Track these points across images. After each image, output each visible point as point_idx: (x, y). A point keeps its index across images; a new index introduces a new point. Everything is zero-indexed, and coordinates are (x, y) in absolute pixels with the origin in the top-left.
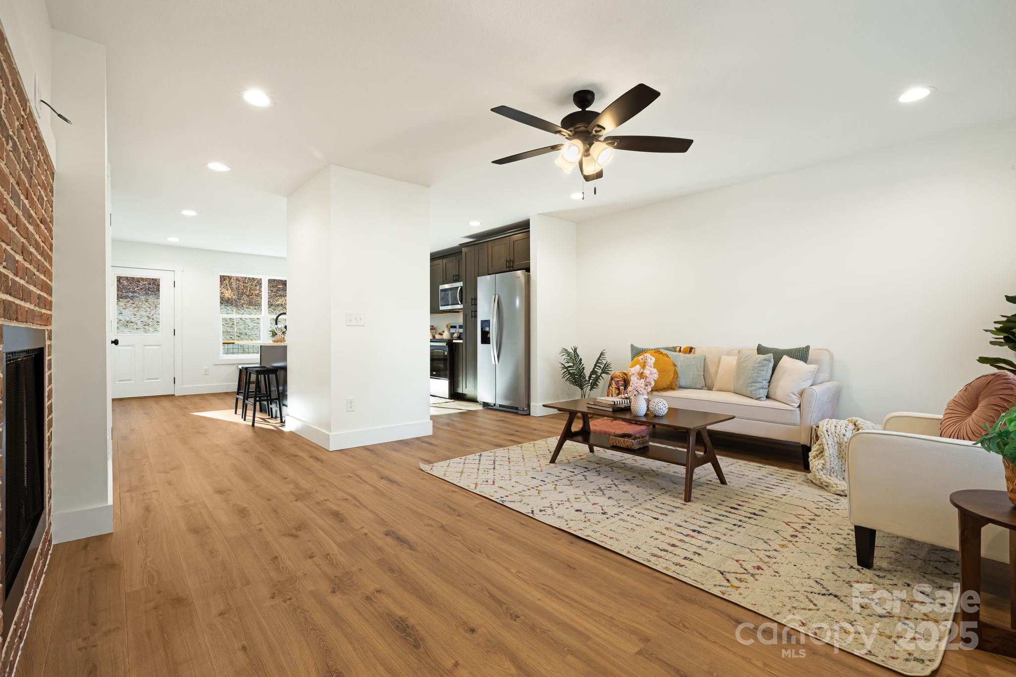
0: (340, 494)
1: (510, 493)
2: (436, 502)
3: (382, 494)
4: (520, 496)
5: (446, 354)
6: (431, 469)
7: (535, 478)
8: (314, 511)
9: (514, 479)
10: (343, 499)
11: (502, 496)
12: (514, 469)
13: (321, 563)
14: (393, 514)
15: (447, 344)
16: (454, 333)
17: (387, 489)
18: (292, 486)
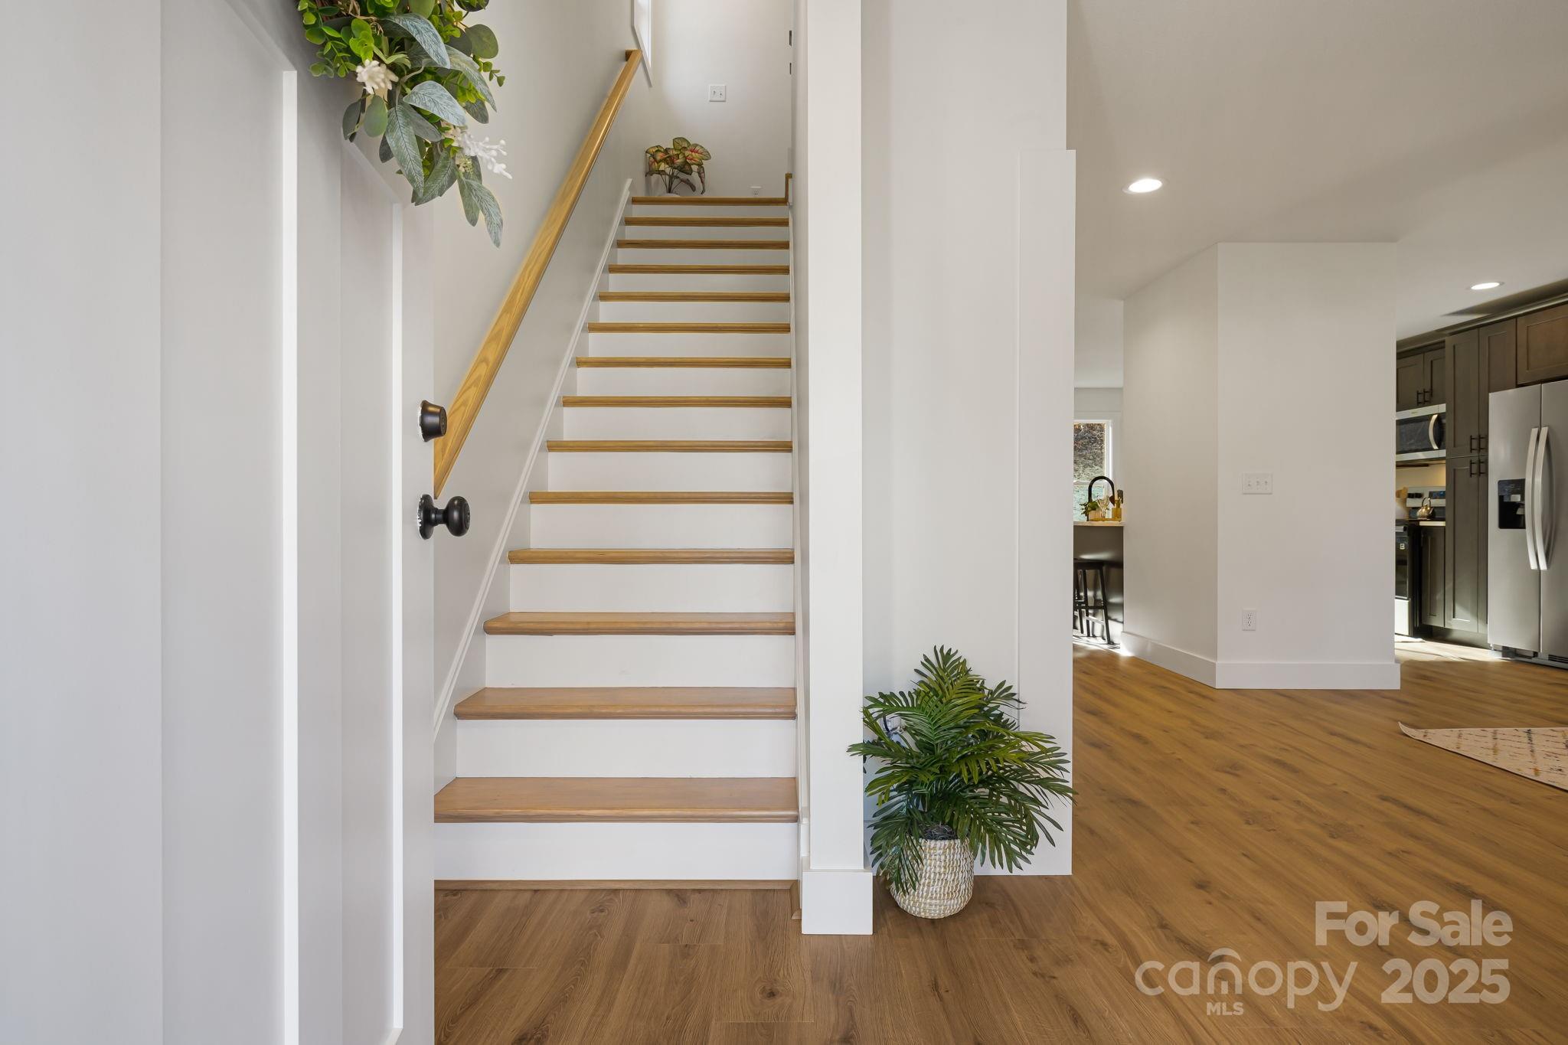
5: (1403, 548)
6: (1425, 736)
15: (1405, 529)
16: (1417, 508)
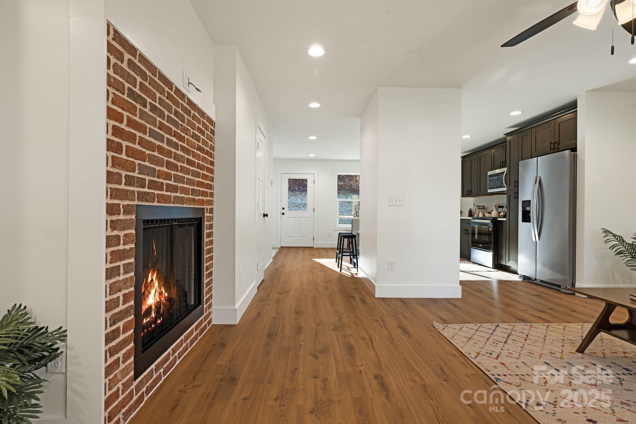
0: (363, 333)
1: (510, 373)
2: (432, 361)
3: (392, 341)
4: (520, 379)
5: (491, 229)
6: (444, 329)
7: (549, 364)
8: (338, 342)
9: (523, 359)
10: (363, 337)
11: (499, 373)
12: (527, 348)
13: (319, 384)
14: (390, 361)
15: (491, 222)
16: (501, 212)
17: (398, 337)
18: (337, 318)
